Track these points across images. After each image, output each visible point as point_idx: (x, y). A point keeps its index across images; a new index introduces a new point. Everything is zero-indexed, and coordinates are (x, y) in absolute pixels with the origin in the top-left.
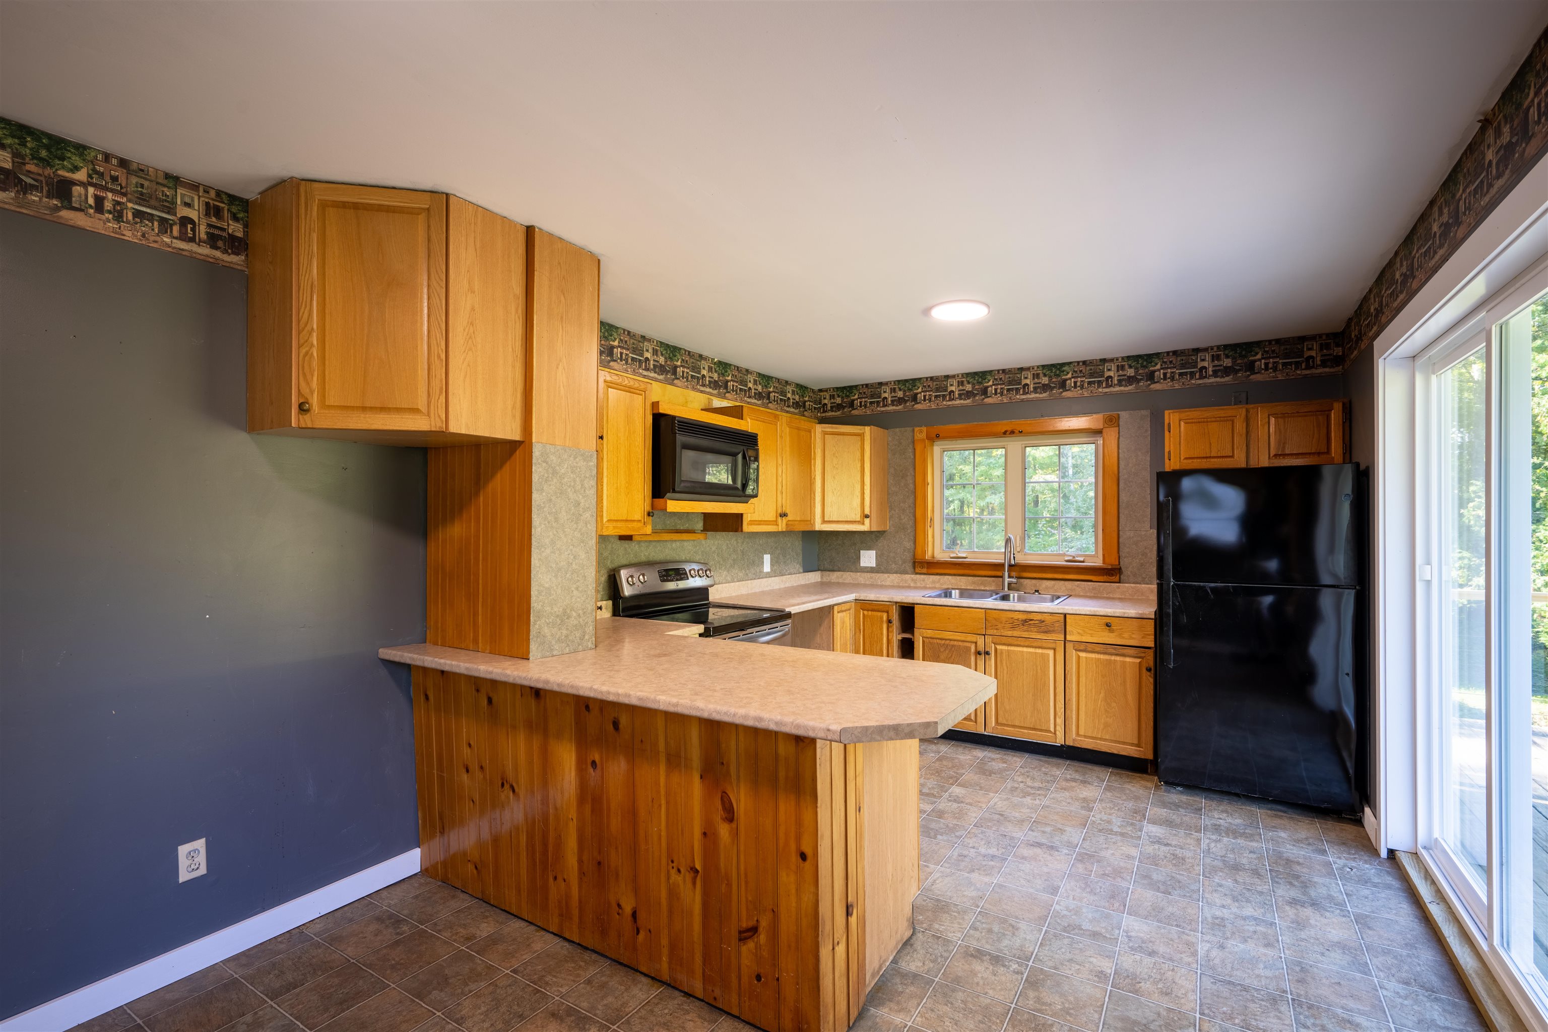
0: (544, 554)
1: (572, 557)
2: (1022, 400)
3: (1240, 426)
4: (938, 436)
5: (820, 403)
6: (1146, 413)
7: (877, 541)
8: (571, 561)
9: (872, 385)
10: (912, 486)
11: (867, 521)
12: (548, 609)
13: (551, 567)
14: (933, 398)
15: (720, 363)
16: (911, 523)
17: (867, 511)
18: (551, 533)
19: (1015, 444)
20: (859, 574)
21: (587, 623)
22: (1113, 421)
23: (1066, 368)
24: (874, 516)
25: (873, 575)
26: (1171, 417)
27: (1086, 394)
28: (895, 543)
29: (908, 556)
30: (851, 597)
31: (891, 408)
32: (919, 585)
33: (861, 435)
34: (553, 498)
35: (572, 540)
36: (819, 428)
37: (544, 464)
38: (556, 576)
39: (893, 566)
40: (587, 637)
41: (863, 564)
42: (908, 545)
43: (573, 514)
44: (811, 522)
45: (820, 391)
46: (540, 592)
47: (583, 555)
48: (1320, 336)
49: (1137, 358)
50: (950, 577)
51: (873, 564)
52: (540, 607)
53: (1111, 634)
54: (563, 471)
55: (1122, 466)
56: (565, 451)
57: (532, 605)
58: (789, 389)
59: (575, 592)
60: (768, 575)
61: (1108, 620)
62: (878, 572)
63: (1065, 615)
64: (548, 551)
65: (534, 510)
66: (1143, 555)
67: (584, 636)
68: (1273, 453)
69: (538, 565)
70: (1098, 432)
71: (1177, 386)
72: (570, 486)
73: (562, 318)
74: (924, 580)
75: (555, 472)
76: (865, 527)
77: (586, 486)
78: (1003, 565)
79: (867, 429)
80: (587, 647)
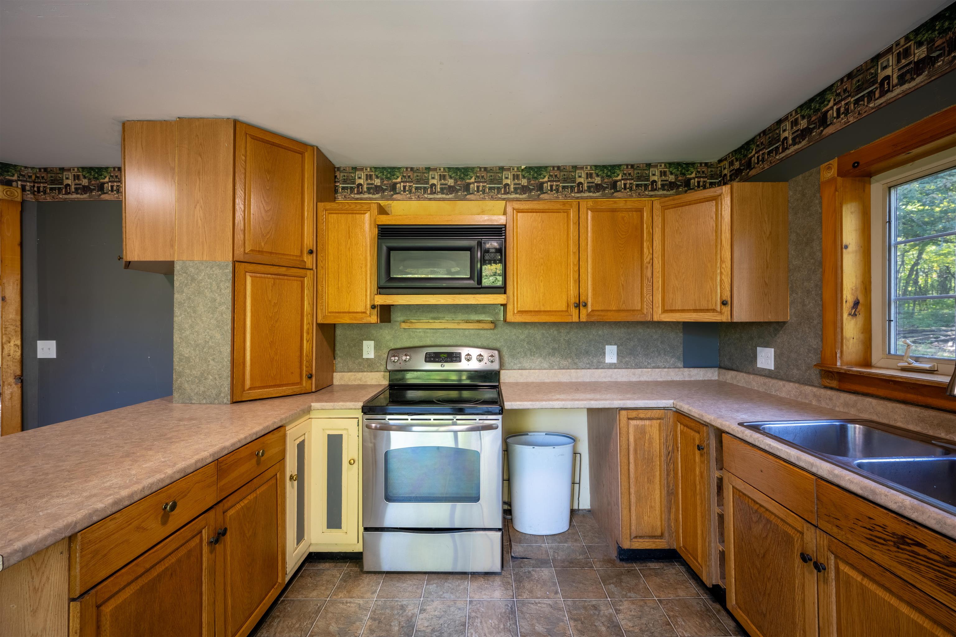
0: (184, 335)
1: (209, 337)
4: (856, 167)
5: (721, 176)
7: (775, 335)
8: (208, 340)
11: (725, 308)
12: (188, 371)
13: (190, 344)
14: (852, 106)
16: (818, 311)
17: (726, 297)
18: (190, 321)
20: (752, 376)
21: (223, 385)
25: (767, 380)
28: (797, 339)
29: (813, 359)
31: (793, 148)
32: (823, 404)
33: (716, 199)
34: (192, 297)
35: (209, 325)
37: (184, 275)
38: (195, 350)
40: (222, 395)
41: (759, 365)
43: (210, 307)
46: (181, 360)
47: (218, 336)
50: (874, 401)
51: (770, 365)
52: (181, 369)
54: (200, 278)
56: (202, 264)
57: (174, 367)
59: (211, 362)
60: (611, 366)
62: (776, 378)
64: (188, 333)
65: (176, 305)
67: (220, 394)
72: (206, 288)
73: (199, 173)
74: (831, 399)
75: (193, 279)
76: (724, 318)
77: (223, 287)
80: (223, 402)
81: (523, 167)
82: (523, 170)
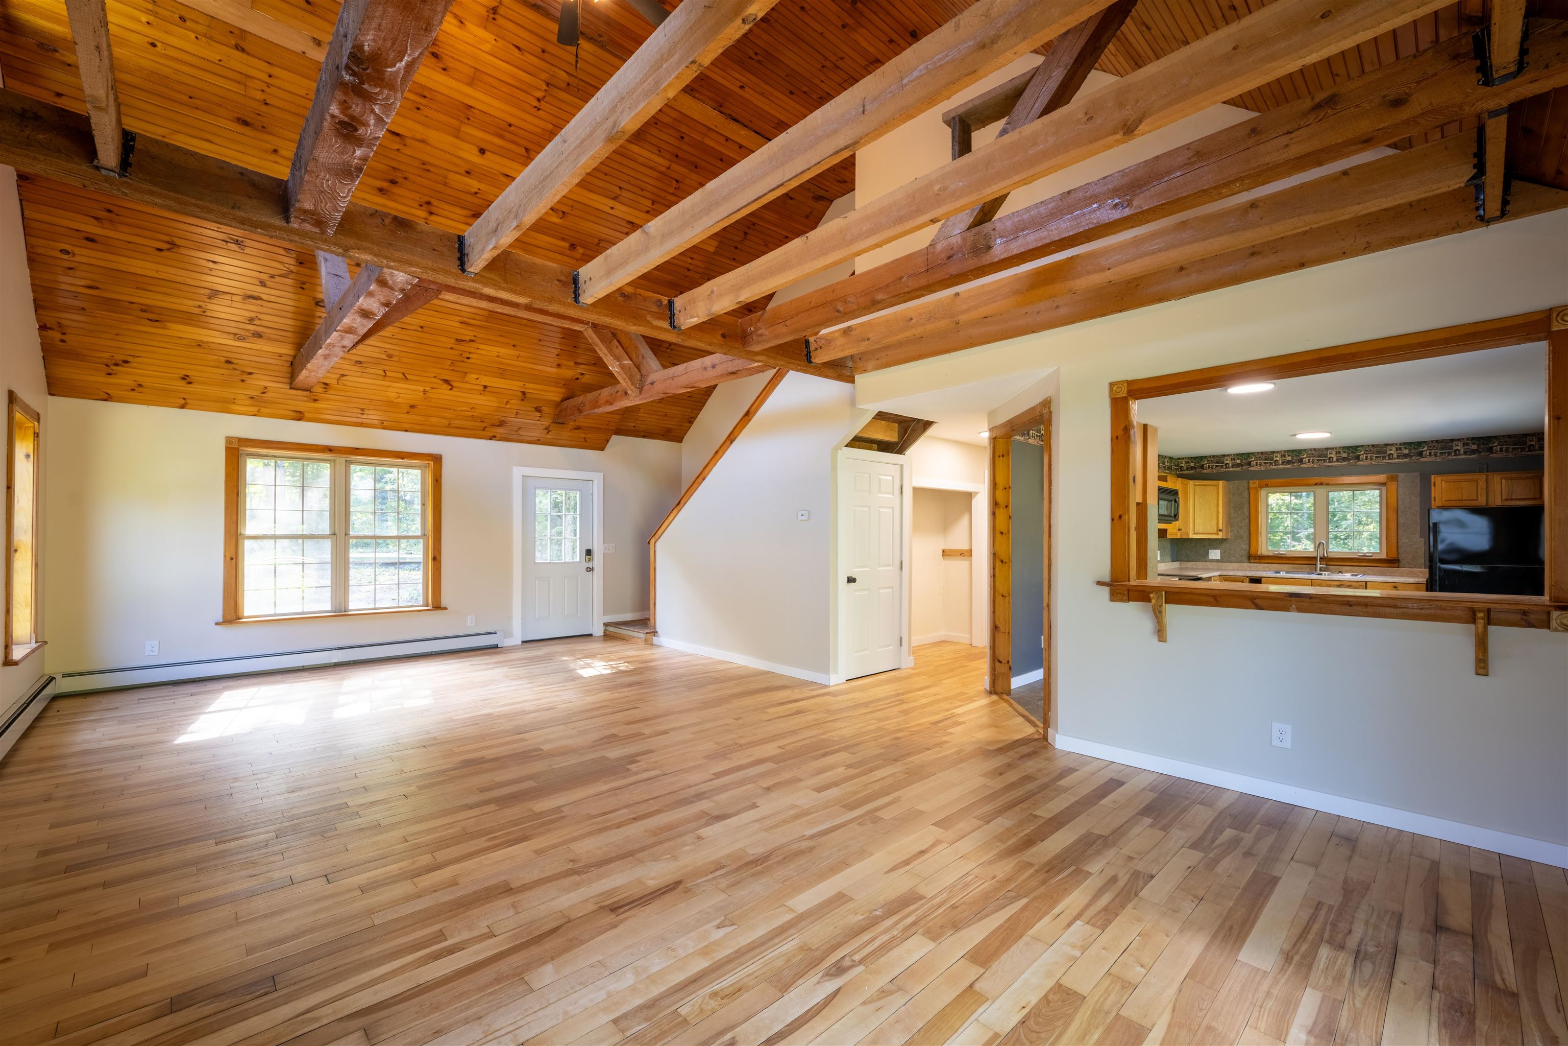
2: (1328, 466)
3: (1482, 484)
4: (1267, 486)
5: (1179, 466)
6: (1416, 474)
7: (1221, 544)
9: (1217, 456)
10: (1247, 514)
11: (1220, 533)
14: (1263, 464)
16: (1247, 534)
17: (1221, 528)
19: (1321, 491)
20: (1208, 563)
22: (1393, 478)
23: (1360, 448)
24: (1224, 530)
25: (1219, 563)
26: (1436, 479)
27: (1374, 463)
29: (1245, 553)
30: (1218, 573)
31: (1231, 469)
32: (1253, 569)
33: (1217, 486)
36: (1191, 482)
39: (1234, 558)
41: (1210, 558)
42: (1245, 547)
44: (1188, 534)
45: (1179, 459)
49: (1410, 444)
50: (1276, 564)
51: (1219, 557)
55: (1400, 502)
58: (1166, 460)
61: (1395, 585)
62: (1223, 561)
63: (1366, 582)
66: (1416, 553)
68: (1504, 498)
70: (1384, 484)
71: (1439, 460)
74: (1257, 565)
76: (1220, 536)
78: (1316, 558)
79: (1221, 482)
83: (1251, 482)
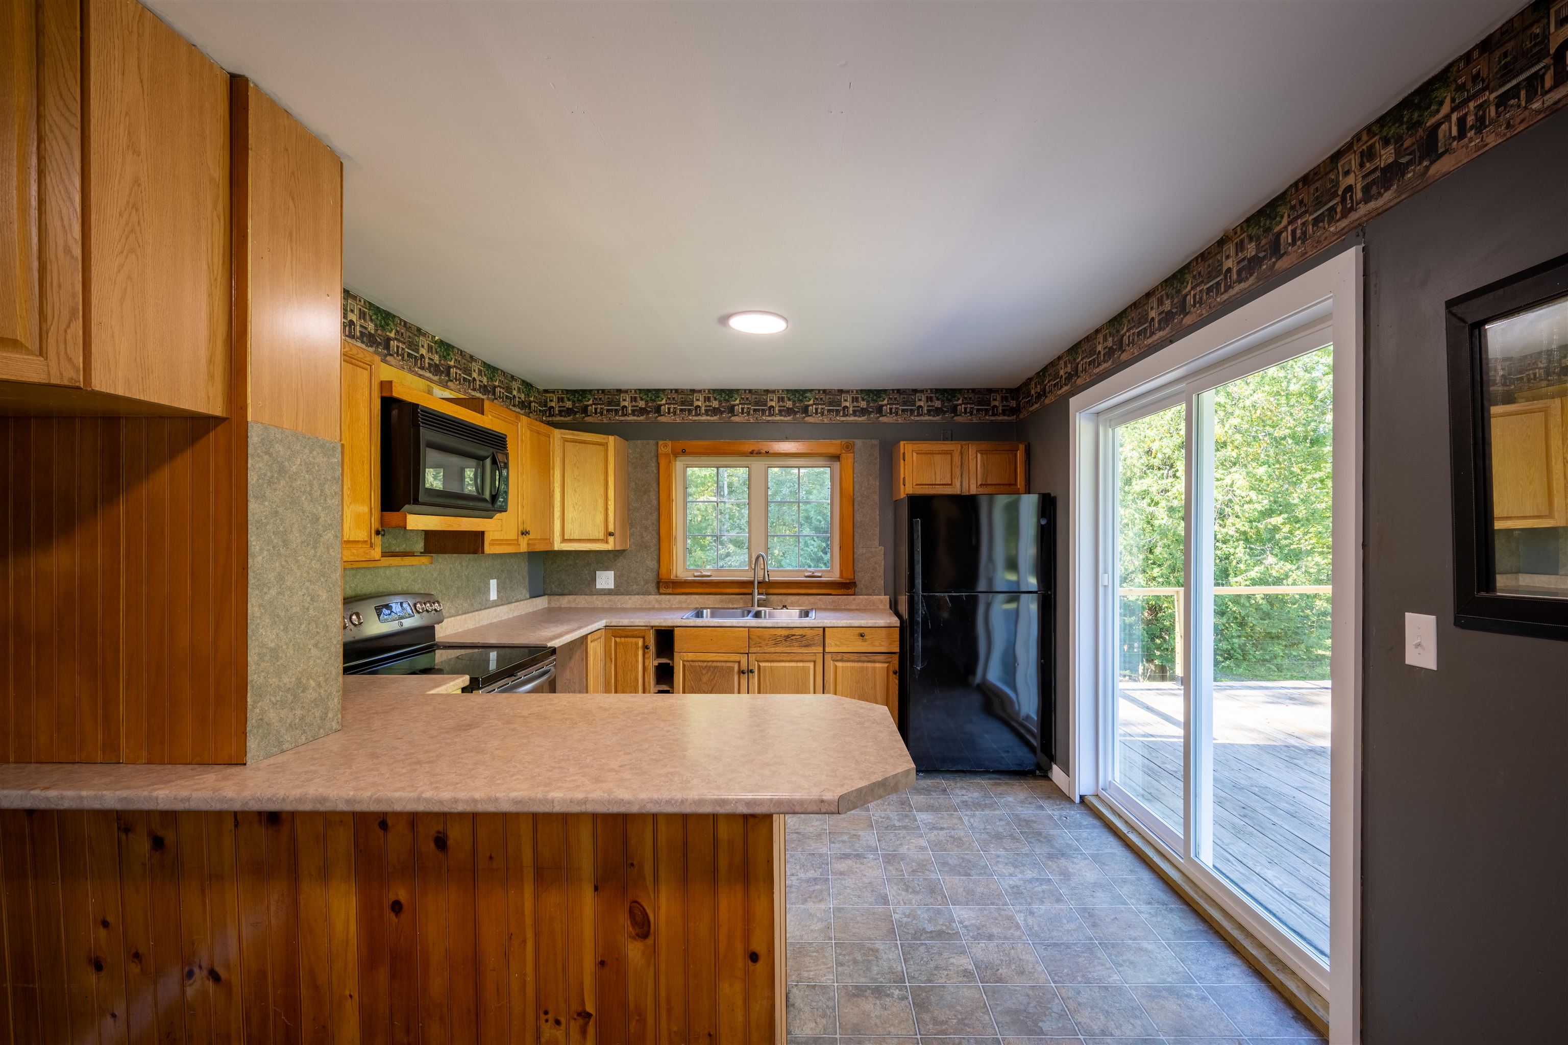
0: (267, 597)
1: (309, 599)
2: (768, 422)
3: (957, 459)
4: (683, 452)
5: (546, 406)
6: (875, 442)
7: (615, 560)
8: (307, 605)
9: (609, 391)
10: (655, 502)
11: (611, 539)
12: (274, 681)
13: (278, 616)
14: (678, 412)
15: (441, 343)
16: (655, 541)
17: (611, 529)
18: (277, 564)
19: (758, 464)
20: (595, 597)
21: (330, 694)
22: (849, 448)
23: (808, 395)
24: (617, 534)
25: (612, 597)
26: (906, 448)
27: (826, 421)
28: (637, 562)
29: (651, 576)
30: (601, 624)
31: (631, 418)
32: (664, 606)
33: (605, 445)
34: (280, 510)
35: (308, 573)
36: (557, 433)
37: (266, 457)
38: (286, 630)
39: (635, 587)
40: (330, 715)
41: (598, 586)
42: (652, 564)
43: (310, 534)
44: (550, 541)
45: (546, 391)
46: (261, 656)
47: (324, 595)
48: (1002, 390)
49: (869, 392)
50: (697, 597)
51: (611, 586)
52: (261, 680)
53: (864, 643)
54: (294, 469)
55: (857, 487)
56: (297, 438)
57: (249, 678)
58: (515, 385)
59: (314, 651)
60: (495, 604)
61: (861, 631)
62: (616, 594)
63: (824, 628)
64: (273, 592)
65: (252, 528)
66: (873, 569)
67: (326, 714)
68: (979, 483)
69: (258, 614)
70: (836, 458)
71: (900, 421)
72: (304, 492)
73: (291, 234)
74: (669, 601)
75: (282, 470)
76: (609, 546)
77: (328, 492)
78: (752, 583)
79: (611, 439)
80: (331, 729)
81: (437, 338)
82: (436, 342)
83: (660, 443)
